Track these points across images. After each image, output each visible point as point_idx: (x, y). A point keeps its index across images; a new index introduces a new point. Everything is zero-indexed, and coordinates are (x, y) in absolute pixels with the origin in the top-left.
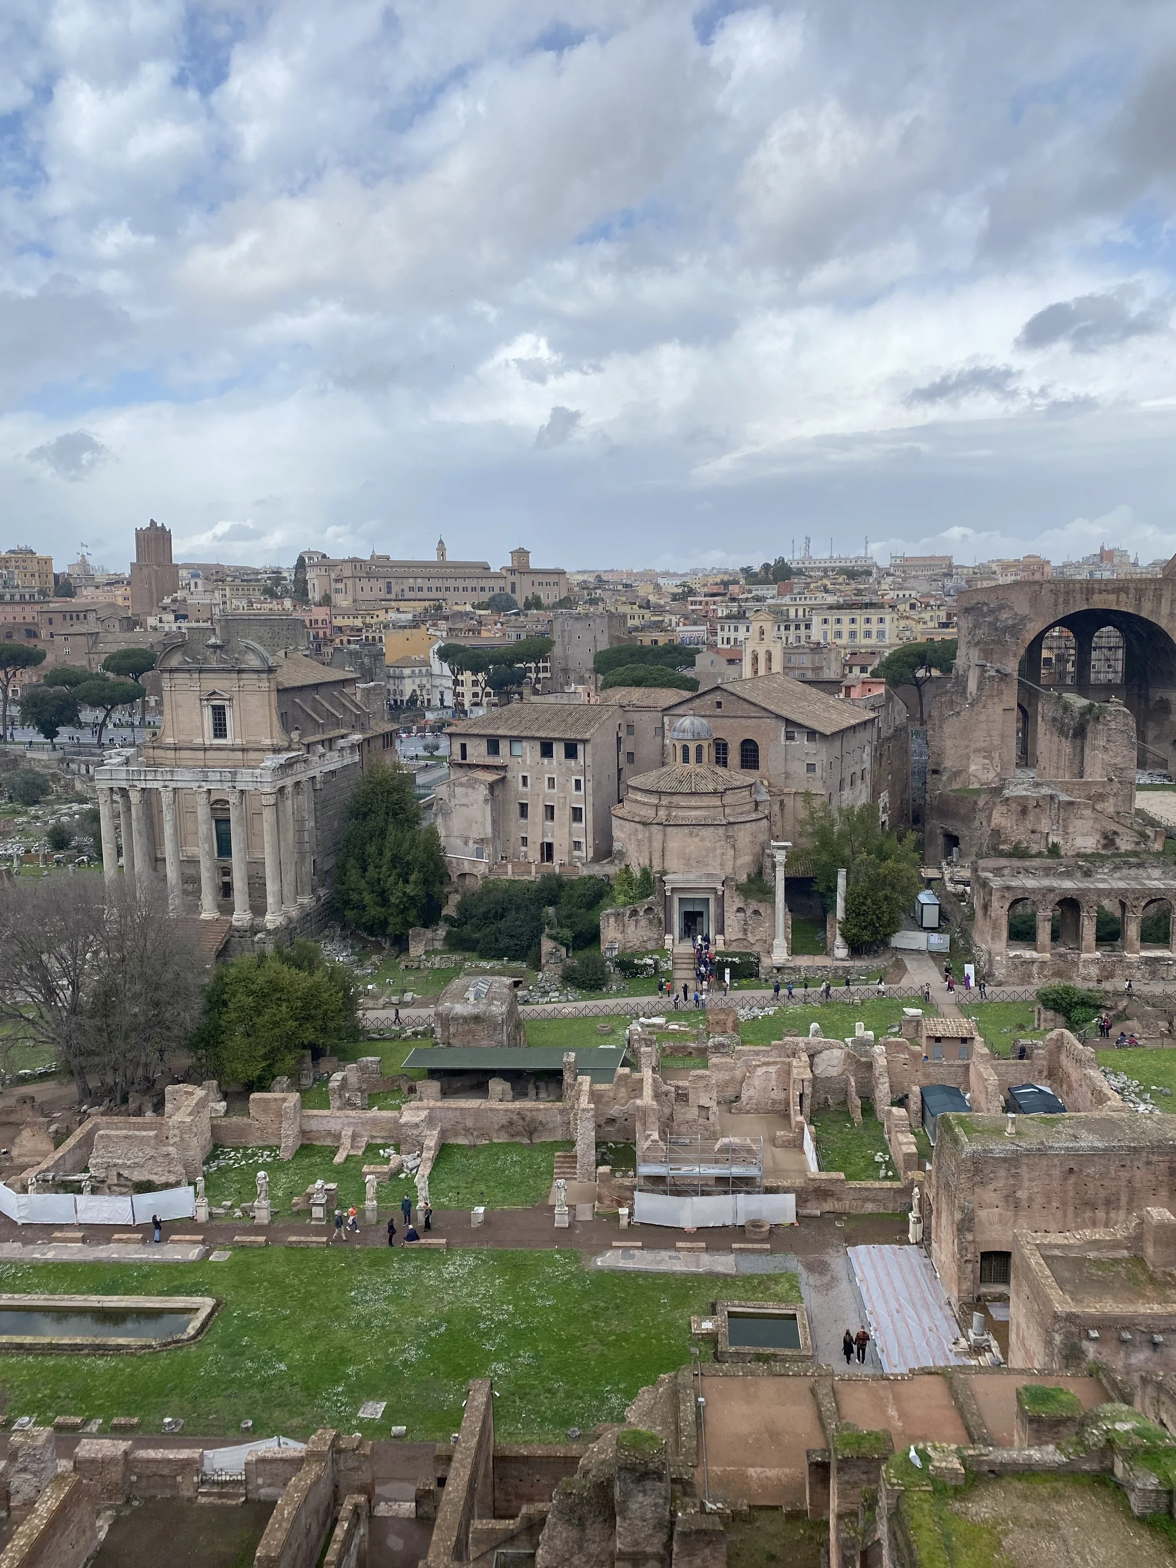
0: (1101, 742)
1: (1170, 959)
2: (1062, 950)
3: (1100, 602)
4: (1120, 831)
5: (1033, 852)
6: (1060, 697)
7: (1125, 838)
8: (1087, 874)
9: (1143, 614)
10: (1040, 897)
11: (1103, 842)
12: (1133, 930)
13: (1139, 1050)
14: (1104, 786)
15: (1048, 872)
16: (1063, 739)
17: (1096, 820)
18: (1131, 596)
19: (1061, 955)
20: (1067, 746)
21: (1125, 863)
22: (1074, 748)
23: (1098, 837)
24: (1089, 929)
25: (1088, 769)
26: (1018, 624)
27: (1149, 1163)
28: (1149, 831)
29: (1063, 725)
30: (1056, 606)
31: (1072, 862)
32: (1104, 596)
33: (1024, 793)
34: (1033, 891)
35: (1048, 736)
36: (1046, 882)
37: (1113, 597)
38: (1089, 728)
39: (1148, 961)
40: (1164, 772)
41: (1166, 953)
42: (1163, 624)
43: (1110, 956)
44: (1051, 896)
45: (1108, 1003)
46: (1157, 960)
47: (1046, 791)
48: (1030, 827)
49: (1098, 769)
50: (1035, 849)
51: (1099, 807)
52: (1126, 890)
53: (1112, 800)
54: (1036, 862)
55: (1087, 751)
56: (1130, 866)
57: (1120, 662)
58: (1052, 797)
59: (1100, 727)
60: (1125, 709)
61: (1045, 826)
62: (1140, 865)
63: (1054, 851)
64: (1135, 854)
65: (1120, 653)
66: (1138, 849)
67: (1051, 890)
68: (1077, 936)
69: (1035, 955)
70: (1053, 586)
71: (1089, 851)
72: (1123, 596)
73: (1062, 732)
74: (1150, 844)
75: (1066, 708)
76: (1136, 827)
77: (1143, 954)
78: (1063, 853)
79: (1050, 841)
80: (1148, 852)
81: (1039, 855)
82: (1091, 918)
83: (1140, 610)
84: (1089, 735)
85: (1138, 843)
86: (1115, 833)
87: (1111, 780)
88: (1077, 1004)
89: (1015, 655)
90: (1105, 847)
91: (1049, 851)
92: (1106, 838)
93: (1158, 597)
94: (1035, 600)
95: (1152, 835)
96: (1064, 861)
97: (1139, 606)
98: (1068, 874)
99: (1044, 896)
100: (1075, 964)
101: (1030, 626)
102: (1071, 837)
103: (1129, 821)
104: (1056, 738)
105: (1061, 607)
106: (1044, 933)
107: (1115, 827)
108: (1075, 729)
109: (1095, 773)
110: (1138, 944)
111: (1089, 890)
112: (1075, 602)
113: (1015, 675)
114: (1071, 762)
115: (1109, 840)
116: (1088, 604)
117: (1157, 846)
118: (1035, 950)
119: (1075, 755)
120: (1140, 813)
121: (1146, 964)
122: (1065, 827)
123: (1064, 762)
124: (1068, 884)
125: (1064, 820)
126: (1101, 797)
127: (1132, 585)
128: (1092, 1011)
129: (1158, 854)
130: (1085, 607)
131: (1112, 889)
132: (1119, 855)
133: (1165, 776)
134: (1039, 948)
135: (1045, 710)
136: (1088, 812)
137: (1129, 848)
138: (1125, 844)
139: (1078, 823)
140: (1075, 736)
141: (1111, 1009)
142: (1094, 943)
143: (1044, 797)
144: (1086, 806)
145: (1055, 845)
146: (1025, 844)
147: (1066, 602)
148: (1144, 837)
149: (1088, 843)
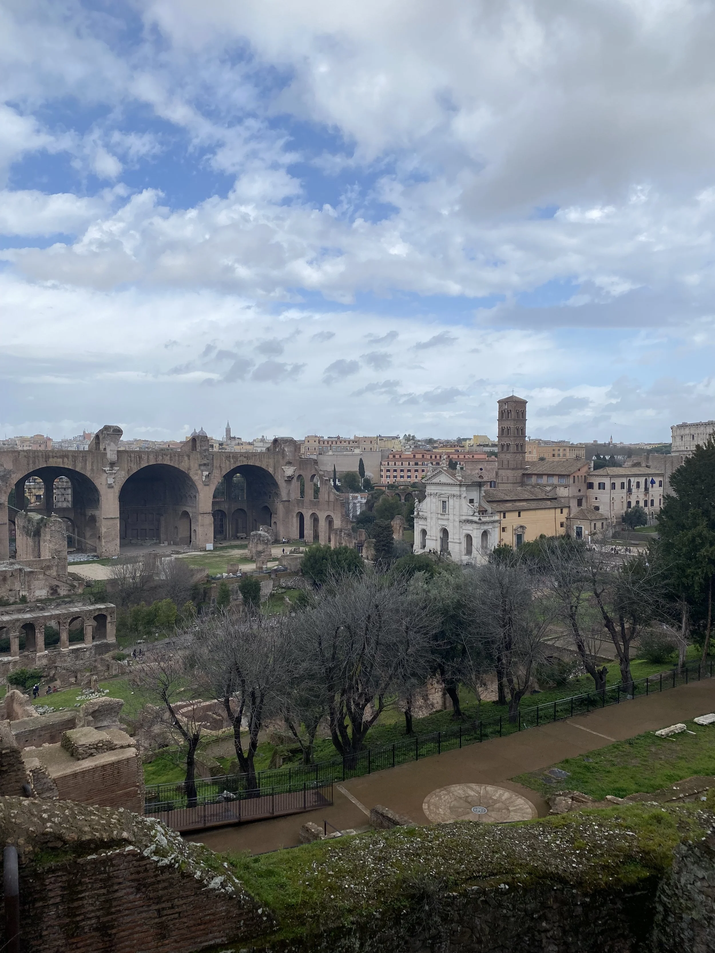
0: (48, 537)
1: (85, 648)
2: (26, 653)
3: (54, 462)
4: (59, 585)
5: (11, 602)
6: (26, 515)
7: (63, 588)
8: (43, 609)
9: (77, 469)
10: (11, 625)
11: (51, 592)
12: (64, 636)
13: (59, 693)
14: (50, 562)
15: (19, 611)
16: (28, 538)
17: (46, 580)
18: (70, 459)
19: (25, 656)
20: (30, 541)
21: (63, 602)
22: (35, 542)
23: (48, 589)
24: (40, 639)
25: (42, 554)
26: (6, 475)
27: (41, 736)
28: (76, 583)
29: (28, 530)
30: (28, 464)
31: (33, 605)
32: (55, 459)
33: (4, 569)
34: (8, 622)
35: (21, 537)
36: (15, 617)
37: (60, 460)
38: (42, 530)
39: (74, 651)
40: (96, 554)
41: (83, 645)
42: (88, 474)
43: (53, 652)
44: (18, 624)
45: (45, 674)
46: (78, 649)
47: (17, 567)
48: (9, 588)
49: (48, 554)
50: (12, 600)
51: (47, 573)
52: (60, 614)
53: (55, 568)
54: (13, 608)
55: (42, 543)
56: (66, 603)
57: (70, 496)
58: (20, 570)
59: (47, 529)
60: (59, 519)
61: (17, 586)
62: (70, 602)
63: (24, 600)
64: (68, 596)
65: (69, 491)
66: (70, 593)
67: (18, 620)
68: (34, 644)
69: (10, 658)
70: (26, 454)
71: (43, 597)
72: (66, 460)
73: (28, 534)
74: (76, 590)
75: (30, 520)
76: (68, 582)
77: (71, 648)
78: (28, 600)
79: (21, 594)
80: (75, 594)
81: (15, 603)
82: (41, 632)
83: (75, 467)
84: (42, 534)
85: (70, 590)
86: (57, 586)
87: (54, 558)
88: (28, 678)
89: (5, 493)
90: (52, 594)
91: (20, 600)
92: (52, 589)
93: (85, 461)
94: (16, 461)
95: (77, 585)
96: (29, 605)
97: (75, 465)
98: (31, 611)
99: (14, 624)
100: (34, 660)
101: (13, 476)
102: (33, 591)
103: (65, 579)
104: (25, 538)
105: (31, 466)
106: (15, 646)
107: (56, 583)
108: (34, 532)
109: (46, 555)
110: (68, 643)
111: (39, 617)
112: (39, 462)
113: (6, 503)
114: (33, 550)
115: (54, 590)
116: (47, 464)
117: (80, 591)
118: (10, 656)
119: (35, 546)
120: (71, 574)
121: (73, 653)
122: (29, 586)
123: (30, 550)
124: (28, 616)
125: (28, 582)
126: (49, 567)
127: (70, 454)
128: (36, 680)
129: (81, 595)
130: (45, 466)
131: (52, 615)
132: (59, 598)
133: (95, 556)
134: (12, 654)
135: (19, 522)
136: (41, 576)
137: (65, 593)
138: (63, 592)
139: (36, 582)
140: (34, 535)
141: (46, 676)
142: (44, 646)
143: (16, 570)
144: (40, 573)
145: (24, 597)
146: (6, 598)
147: (34, 463)
148: (74, 587)
149: (42, 593)
